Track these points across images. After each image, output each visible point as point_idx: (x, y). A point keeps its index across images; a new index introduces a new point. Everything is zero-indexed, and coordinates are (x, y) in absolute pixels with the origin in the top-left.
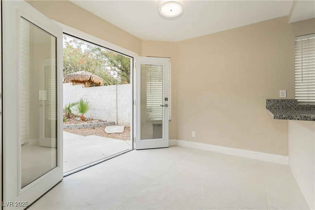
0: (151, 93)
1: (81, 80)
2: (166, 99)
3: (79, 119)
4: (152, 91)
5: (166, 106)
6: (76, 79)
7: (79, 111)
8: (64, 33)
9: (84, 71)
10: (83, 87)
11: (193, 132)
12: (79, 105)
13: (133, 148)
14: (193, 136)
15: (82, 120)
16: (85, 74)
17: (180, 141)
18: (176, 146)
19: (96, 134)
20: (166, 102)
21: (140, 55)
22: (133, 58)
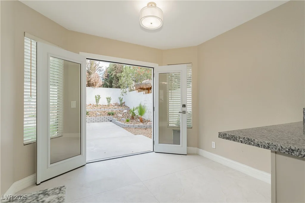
0: (171, 100)
1: (145, 87)
2: (184, 106)
3: (139, 120)
4: (173, 98)
5: (184, 112)
6: (141, 87)
7: (138, 114)
8: (87, 59)
9: (148, 80)
10: (144, 94)
11: (213, 142)
12: (139, 109)
13: (153, 150)
14: (213, 147)
15: (141, 121)
16: (148, 82)
17: (201, 150)
18: (197, 154)
19: (144, 134)
20: (184, 109)
21: (161, 64)
22: (153, 68)
